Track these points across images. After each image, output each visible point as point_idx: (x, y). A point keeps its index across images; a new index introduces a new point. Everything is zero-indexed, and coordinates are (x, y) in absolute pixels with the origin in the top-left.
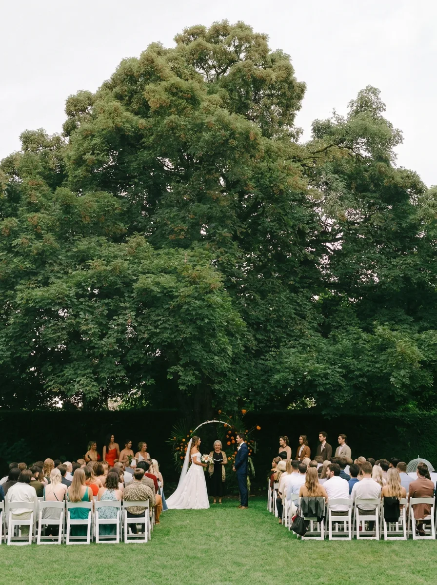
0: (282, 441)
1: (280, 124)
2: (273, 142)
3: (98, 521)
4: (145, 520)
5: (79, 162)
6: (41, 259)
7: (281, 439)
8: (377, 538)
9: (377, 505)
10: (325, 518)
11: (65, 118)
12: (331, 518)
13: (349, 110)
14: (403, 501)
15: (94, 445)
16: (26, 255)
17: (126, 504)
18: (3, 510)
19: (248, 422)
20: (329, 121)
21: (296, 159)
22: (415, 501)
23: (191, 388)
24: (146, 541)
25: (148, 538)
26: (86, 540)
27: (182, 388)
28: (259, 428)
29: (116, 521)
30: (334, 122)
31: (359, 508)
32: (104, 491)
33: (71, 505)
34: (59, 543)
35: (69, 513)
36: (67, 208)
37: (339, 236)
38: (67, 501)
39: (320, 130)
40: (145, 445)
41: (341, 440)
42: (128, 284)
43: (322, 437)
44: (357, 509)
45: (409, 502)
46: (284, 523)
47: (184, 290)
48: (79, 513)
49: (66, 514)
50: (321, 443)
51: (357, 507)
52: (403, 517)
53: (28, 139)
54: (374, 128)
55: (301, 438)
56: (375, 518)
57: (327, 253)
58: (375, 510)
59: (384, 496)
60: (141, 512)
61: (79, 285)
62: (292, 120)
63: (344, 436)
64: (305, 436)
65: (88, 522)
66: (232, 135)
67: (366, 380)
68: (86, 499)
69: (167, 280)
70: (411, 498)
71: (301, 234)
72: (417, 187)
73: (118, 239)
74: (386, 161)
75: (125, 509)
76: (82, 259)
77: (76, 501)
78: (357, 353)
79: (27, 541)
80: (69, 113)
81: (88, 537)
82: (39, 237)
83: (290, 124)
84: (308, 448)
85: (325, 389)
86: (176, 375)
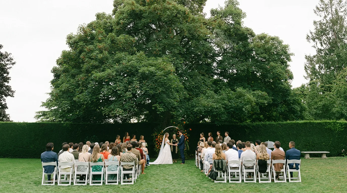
0: (201, 135)
1: (198, 11)
2: (196, 17)
3: (107, 173)
4: (133, 172)
5: (118, 23)
6: (102, 62)
7: (201, 134)
8: (255, 181)
9: (254, 164)
10: (227, 170)
11: (113, 8)
12: (230, 171)
13: (225, 5)
14: (269, 162)
15: (119, 137)
16: (96, 60)
17: (122, 163)
18: (56, 166)
19: (186, 127)
20: (217, 9)
21: (205, 24)
22: (275, 162)
23: (162, 113)
24: (133, 183)
25: (134, 181)
26: (100, 183)
27: (158, 113)
28: (190, 129)
29: (117, 172)
30: (219, 9)
31: (245, 166)
32: (110, 156)
33: (92, 164)
34: (86, 184)
35: (91, 169)
36: (113, 41)
37: (220, 55)
38: (90, 162)
39: (213, 12)
40: (143, 136)
41: (226, 134)
42: (137, 71)
43: (218, 133)
44: (244, 166)
45: (271, 162)
46: (204, 172)
47: (159, 73)
48: (96, 168)
49: (90, 168)
50: (218, 136)
51: (244, 165)
52: (268, 170)
53: (98, 16)
54: (235, 12)
55: (209, 134)
56: (254, 171)
57: (216, 61)
58: (253, 166)
59: (258, 159)
60: (131, 168)
61: (117, 71)
62: (202, 10)
63: (228, 133)
64: (211, 133)
65: (101, 173)
66: (179, 13)
67: (233, 110)
68: (100, 160)
69: (152, 69)
70: (273, 160)
71: (206, 54)
72: (252, 35)
73: (133, 54)
74: (239, 24)
75: (122, 166)
76: (118, 61)
77: (95, 161)
78: (229, 99)
79: (68, 183)
80: (115, 6)
81: (102, 181)
82: (101, 52)
83: (201, 11)
84: (212, 138)
85: (217, 113)
86: (156, 108)
